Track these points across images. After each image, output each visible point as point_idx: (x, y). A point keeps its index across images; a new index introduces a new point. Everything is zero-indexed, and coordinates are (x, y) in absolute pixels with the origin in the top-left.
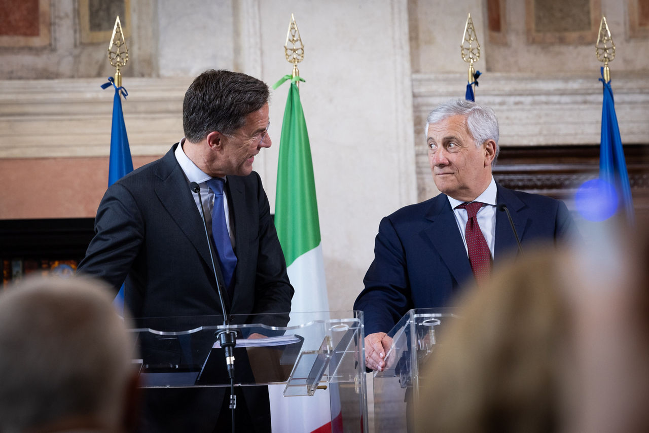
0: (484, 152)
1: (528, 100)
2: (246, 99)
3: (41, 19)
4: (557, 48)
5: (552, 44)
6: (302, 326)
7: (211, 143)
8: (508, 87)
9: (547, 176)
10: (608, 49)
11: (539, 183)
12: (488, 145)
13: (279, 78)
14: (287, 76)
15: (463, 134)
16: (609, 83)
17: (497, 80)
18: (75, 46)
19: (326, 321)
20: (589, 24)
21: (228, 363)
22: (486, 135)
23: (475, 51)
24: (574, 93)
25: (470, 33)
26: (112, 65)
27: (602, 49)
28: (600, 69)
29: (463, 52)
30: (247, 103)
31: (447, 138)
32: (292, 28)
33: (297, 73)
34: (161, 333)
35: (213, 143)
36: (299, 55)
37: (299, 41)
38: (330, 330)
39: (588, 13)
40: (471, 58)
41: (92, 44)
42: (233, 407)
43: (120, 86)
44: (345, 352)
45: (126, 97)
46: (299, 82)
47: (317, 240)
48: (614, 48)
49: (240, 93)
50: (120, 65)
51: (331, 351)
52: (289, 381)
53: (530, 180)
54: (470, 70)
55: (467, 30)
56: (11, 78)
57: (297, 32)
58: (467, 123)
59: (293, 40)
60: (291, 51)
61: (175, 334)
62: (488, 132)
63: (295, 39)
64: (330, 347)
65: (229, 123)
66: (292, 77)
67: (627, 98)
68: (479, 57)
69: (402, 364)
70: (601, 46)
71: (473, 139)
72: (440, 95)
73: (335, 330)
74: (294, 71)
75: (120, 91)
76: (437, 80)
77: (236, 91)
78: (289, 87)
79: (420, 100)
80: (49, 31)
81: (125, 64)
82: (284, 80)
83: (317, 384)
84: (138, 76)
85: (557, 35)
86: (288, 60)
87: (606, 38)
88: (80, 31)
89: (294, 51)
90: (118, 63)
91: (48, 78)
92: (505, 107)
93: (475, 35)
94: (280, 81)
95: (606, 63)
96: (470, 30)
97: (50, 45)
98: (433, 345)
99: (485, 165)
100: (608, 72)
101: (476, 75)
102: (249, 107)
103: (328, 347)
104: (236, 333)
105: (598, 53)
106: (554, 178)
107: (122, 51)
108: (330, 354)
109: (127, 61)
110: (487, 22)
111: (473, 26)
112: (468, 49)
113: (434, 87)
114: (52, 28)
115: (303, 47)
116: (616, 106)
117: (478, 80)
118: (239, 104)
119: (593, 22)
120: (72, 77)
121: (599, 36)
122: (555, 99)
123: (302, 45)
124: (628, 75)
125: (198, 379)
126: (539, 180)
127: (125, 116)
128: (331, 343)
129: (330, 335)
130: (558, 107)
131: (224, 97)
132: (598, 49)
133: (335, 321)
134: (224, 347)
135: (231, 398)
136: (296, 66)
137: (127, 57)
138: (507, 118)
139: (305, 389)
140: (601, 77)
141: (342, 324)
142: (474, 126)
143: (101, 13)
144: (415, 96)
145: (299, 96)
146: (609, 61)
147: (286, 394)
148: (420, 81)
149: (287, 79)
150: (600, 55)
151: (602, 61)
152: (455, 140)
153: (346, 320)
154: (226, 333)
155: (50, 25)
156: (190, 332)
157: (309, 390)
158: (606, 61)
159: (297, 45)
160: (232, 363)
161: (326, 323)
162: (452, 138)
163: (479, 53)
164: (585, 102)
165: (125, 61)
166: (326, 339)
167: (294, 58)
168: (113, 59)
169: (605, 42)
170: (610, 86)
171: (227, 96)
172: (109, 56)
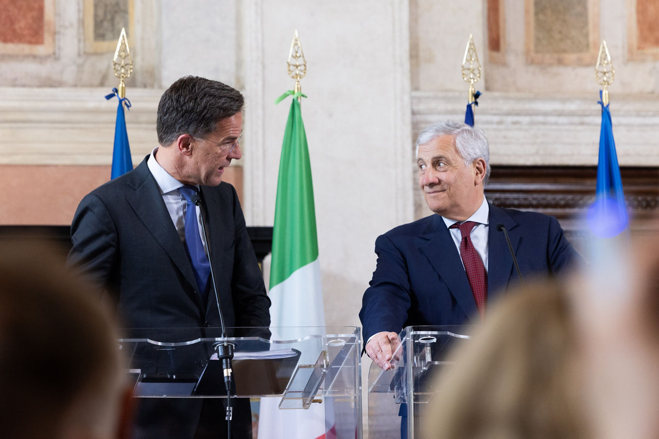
0: (474, 171)
1: (525, 120)
2: (220, 104)
3: (46, 28)
4: (556, 69)
5: (551, 65)
6: (300, 340)
7: (181, 146)
8: (506, 106)
9: (543, 196)
10: (607, 72)
11: (534, 202)
12: (478, 163)
13: (281, 93)
14: (289, 91)
15: (452, 153)
16: (608, 106)
17: (495, 99)
18: (79, 55)
19: (324, 336)
20: (588, 46)
21: (225, 375)
22: (475, 154)
23: (476, 72)
24: (572, 114)
25: (471, 53)
26: (116, 76)
27: (601, 72)
28: (599, 92)
29: (464, 72)
30: (220, 108)
31: (436, 158)
32: (296, 44)
33: (299, 89)
34: (160, 344)
35: (183, 147)
36: (302, 71)
37: (301, 58)
38: (327, 344)
39: (587, 35)
40: (471, 79)
41: (96, 54)
42: (229, 418)
43: (123, 97)
44: (341, 367)
45: (130, 108)
46: (301, 98)
47: (315, 254)
48: (614, 71)
49: (214, 97)
50: (124, 77)
51: (327, 366)
52: (285, 394)
53: (526, 199)
54: (471, 90)
55: (469, 51)
56: (14, 86)
57: (300, 48)
58: (455, 142)
59: (296, 56)
60: (293, 67)
61: (173, 345)
62: (478, 151)
63: (298, 55)
64: (326, 361)
65: (201, 126)
66: (294, 93)
67: (624, 120)
68: (479, 77)
69: (397, 381)
70: (601, 70)
71: (462, 157)
72: (439, 113)
73: (332, 345)
74: (296, 86)
75: (123, 102)
76: (436, 98)
77: (210, 95)
78: (291, 102)
79: (419, 118)
80: (54, 40)
81: (129, 76)
82: (286, 96)
83: (313, 397)
84: (141, 87)
85: (556, 56)
86: (291, 76)
87: (606, 62)
88: (85, 40)
89: (297, 67)
90: (122, 75)
91: (51, 86)
92: (502, 127)
93: (476, 56)
94: (282, 96)
95: (605, 86)
96: (471, 51)
97: (54, 54)
98: (429, 362)
99: (475, 184)
100: (607, 96)
101: (477, 96)
102: (222, 112)
103: (324, 361)
104: (234, 346)
105: (597, 77)
106: (549, 197)
107: (127, 63)
108: (327, 369)
109: (131, 73)
110: (487, 42)
111: (474, 47)
112: (469, 69)
113: (433, 105)
114: (57, 37)
115: (306, 63)
116: (614, 128)
117: (478, 100)
118: (212, 108)
119: (591, 45)
120: (75, 86)
121: (599, 59)
122: (552, 119)
123: (304, 61)
124: (626, 97)
125: (195, 390)
126: (534, 199)
127: (128, 126)
128: (328, 358)
129: (326, 349)
130: (554, 127)
131: (199, 99)
132: (597, 72)
133: (332, 336)
134: (221, 359)
135: (228, 409)
136: (298, 82)
137: (131, 69)
138: (505, 137)
139: (300, 402)
140: (600, 100)
141: (339, 340)
142: (463, 145)
143: (106, 24)
144: (414, 113)
145: (300, 111)
146: (608, 84)
147: (281, 407)
148: (419, 99)
149: (288, 95)
150: (600, 78)
151: (602, 84)
152: (444, 159)
153: (343, 336)
154: (224, 345)
155: (55, 33)
156: (188, 343)
157: (304, 404)
158: (605, 84)
159: (300, 61)
160: (230, 375)
161: (324, 339)
162: (441, 157)
163: (480, 73)
164: (582, 124)
165: (129, 73)
166: (323, 354)
167: (297, 74)
168: (118, 70)
169: (604, 65)
170: (609, 109)
171: (202, 99)
172: (113, 67)
